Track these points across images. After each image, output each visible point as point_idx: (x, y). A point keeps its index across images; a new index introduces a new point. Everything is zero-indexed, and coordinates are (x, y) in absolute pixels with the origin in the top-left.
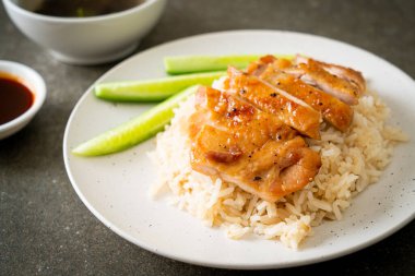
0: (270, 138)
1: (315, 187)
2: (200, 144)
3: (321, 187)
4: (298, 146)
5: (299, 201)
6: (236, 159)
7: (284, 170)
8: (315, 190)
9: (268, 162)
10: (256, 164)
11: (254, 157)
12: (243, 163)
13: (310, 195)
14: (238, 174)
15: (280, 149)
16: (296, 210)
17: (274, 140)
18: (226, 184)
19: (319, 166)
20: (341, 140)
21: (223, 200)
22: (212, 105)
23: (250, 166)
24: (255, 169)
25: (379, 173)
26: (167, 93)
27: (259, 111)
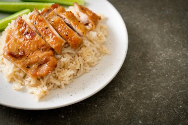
0: (38, 49)
1: (55, 73)
3: (57, 74)
4: (49, 55)
5: (46, 79)
6: (21, 57)
7: (40, 65)
8: (54, 75)
9: (34, 60)
10: (29, 60)
12: (24, 59)
13: (51, 77)
14: (20, 63)
15: (40, 55)
16: (43, 83)
17: (40, 50)
18: (16, 67)
19: (56, 66)
20: (74, 52)
21: (15, 72)
22: (19, 28)
23: (26, 61)
27: (38, 35)
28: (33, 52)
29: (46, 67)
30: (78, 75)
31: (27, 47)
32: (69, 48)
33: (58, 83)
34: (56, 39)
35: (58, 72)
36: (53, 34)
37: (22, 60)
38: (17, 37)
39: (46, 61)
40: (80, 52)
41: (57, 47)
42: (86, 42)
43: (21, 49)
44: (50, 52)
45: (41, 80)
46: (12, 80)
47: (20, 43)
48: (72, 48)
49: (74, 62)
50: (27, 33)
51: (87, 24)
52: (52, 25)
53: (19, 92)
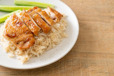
0: (24, 32)
1: (34, 48)
2: (6, 31)
3: (35, 48)
4: (30, 36)
5: (28, 51)
6: (14, 37)
7: (25, 42)
8: (33, 49)
9: (21, 39)
10: (18, 39)
11: (18, 37)
12: (15, 38)
13: (31, 50)
14: (13, 41)
15: (25, 36)
16: (26, 53)
17: (25, 33)
18: (10, 43)
19: (34, 43)
20: (46, 36)
23: (16, 39)
24: (17, 41)
25: (55, 46)
26: (12, 10)
27: (24, 24)
28: (21, 34)
29: (28, 43)
30: (48, 49)
31: (17, 31)
32: (43, 33)
33: (35, 54)
34: (35, 27)
35: (35, 47)
36: (33, 24)
37: (14, 39)
38: (12, 25)
39: (28, 40)
40: (50, 35)
41: (35, 32)
42: (53, 29)
43: (14, 32)
44: (31, 35)
45: (25, 51)
46: (8, 51)
47: (14, 29)
48: (45, 32)
49: (45, 41)
50: (18, 23)
51: (54, 19)
52: (33, 19)
53: (11, 58)
